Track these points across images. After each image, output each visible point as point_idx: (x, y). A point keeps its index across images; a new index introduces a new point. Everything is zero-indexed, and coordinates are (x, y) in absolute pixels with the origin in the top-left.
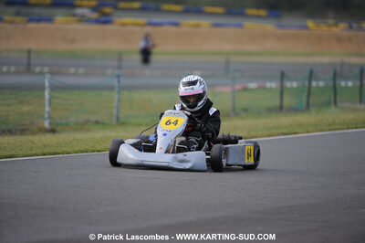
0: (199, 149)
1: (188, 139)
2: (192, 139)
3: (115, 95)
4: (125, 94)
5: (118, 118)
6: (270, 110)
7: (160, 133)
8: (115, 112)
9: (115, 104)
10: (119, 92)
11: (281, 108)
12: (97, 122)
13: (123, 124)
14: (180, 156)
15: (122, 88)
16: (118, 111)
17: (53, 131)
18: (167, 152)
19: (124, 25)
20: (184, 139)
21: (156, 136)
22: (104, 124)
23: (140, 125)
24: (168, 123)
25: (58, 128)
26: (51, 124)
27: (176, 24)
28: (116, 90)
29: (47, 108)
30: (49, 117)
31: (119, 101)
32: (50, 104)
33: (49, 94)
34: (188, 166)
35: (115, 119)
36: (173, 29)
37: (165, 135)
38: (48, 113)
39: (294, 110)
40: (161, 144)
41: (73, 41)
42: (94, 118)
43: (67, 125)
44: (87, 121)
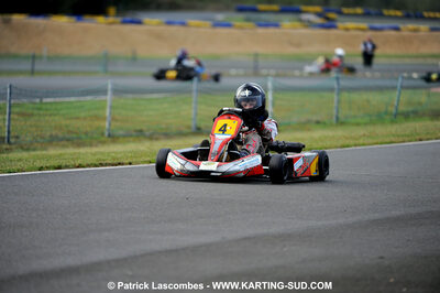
3: (335, 96)
4: (345, 95)
5: (337, 118)
8: (335, 112)
9: (335, 104)
10: (338, 94)
12: (318, 122)
13: (343, 124)
15: (341, 90)
16: (338, 112)
19: (347, 29)
22: (325, 123)
23: (358, 124)
27: (397, 29)
28: (336, 91)
29: (270, 110)
31: (339, 102)
32: (273, 105)
35: (334, 119)
36: (393, 33)
41: (299, 45)
42: (315, 118)
43: (289, 125)
44: (309, 122)
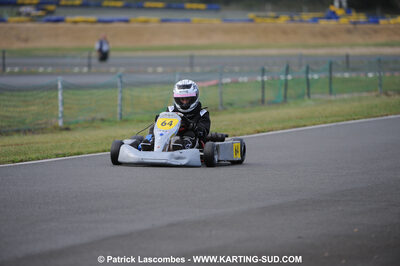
0: (192, 147)
1: (182, 138)
2: (187, 139)
3: (118, 94)
4: (127, 92)
5: (121, 114)
6: (253, 104)
7: (156, 133)
8: (118, 110)
9: (119, 102)
10: (121, 91)
11: (263, 101)
12: (103, 120)
13: (126, 121)
14: (177, 153)
15: (124, 85)
16: (121, 110)
17: (67, 129)
18: (164, 150)
19: (75, 22)
20: (178, 138)
21: (153, 136)
22: (109, 121)
23: (142, 121)
24: (164, 124)
25: (71, 127)
26: (64, 123)
27: (126, 21)
28: (119, 89)
29: (60, 109)
30: (63, 116)
31: (122, 99)
32: (63, 104)
33: (62, 95)
34: (184, 162)
35: (118, 116)
37: (161, 135)
38: (62, 112)
39: (274, 103)
40: (159, 144)
41: (26, 40)
42: (99, 116)
43: (77, 123)
44: (93, 120)
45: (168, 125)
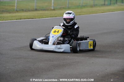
2: (66, 39)
24: (55, 32)
37: (53, 37)
40: (51, 41)
45: (57, 32)
